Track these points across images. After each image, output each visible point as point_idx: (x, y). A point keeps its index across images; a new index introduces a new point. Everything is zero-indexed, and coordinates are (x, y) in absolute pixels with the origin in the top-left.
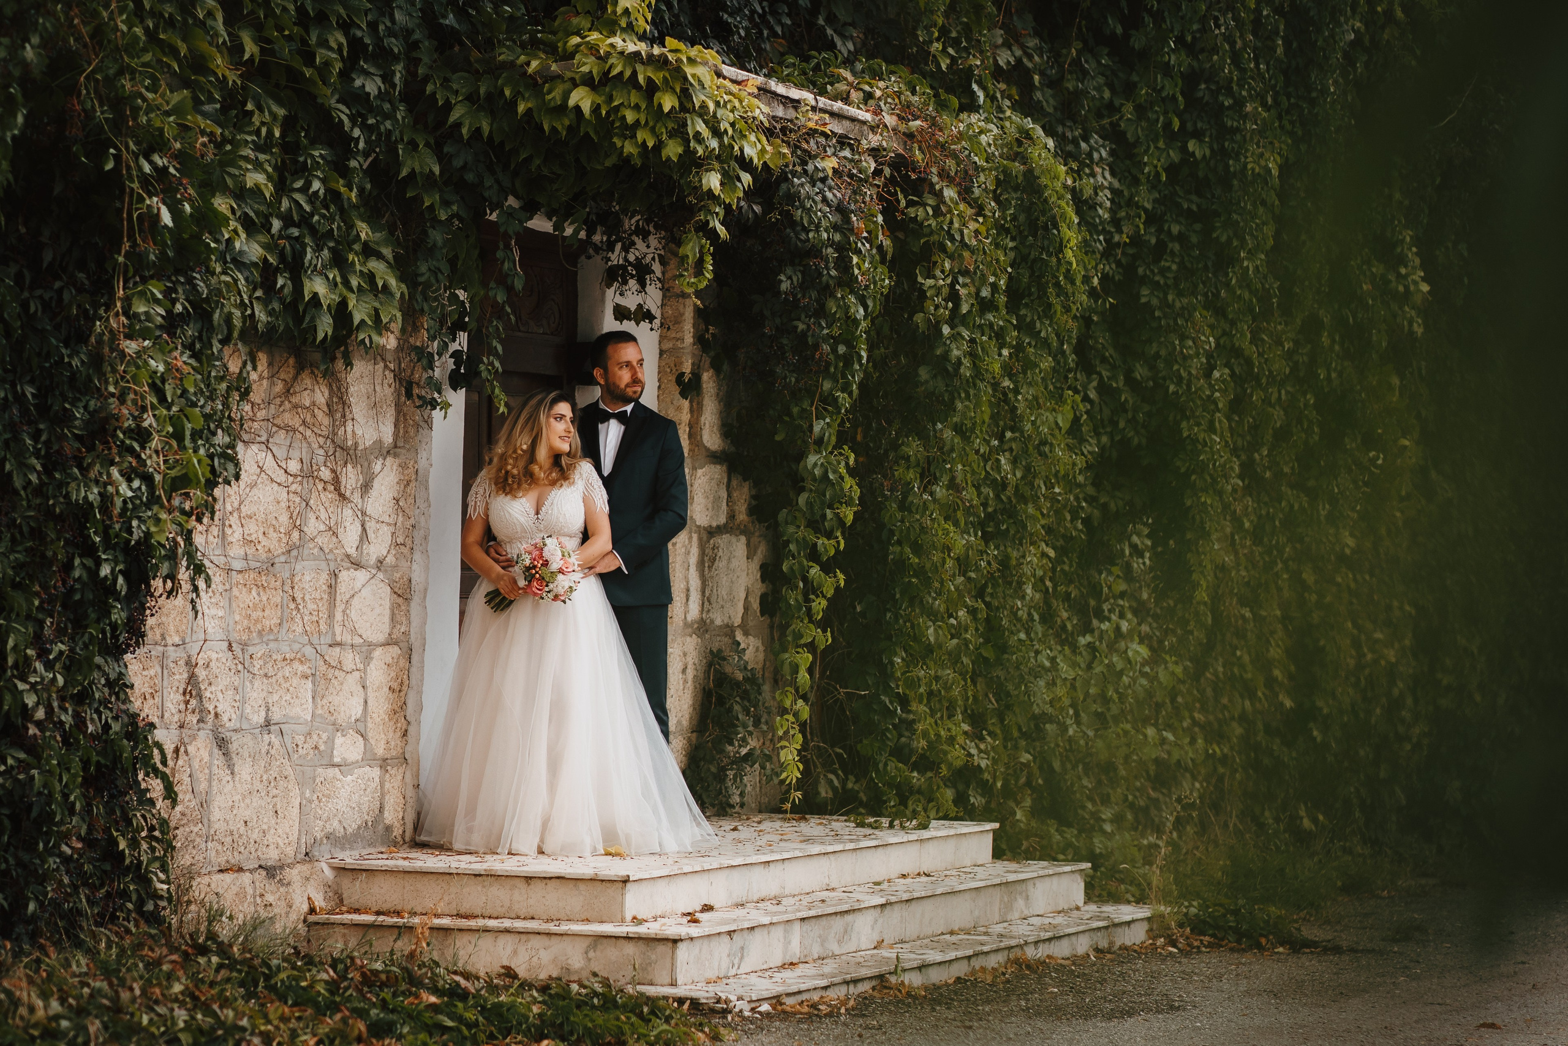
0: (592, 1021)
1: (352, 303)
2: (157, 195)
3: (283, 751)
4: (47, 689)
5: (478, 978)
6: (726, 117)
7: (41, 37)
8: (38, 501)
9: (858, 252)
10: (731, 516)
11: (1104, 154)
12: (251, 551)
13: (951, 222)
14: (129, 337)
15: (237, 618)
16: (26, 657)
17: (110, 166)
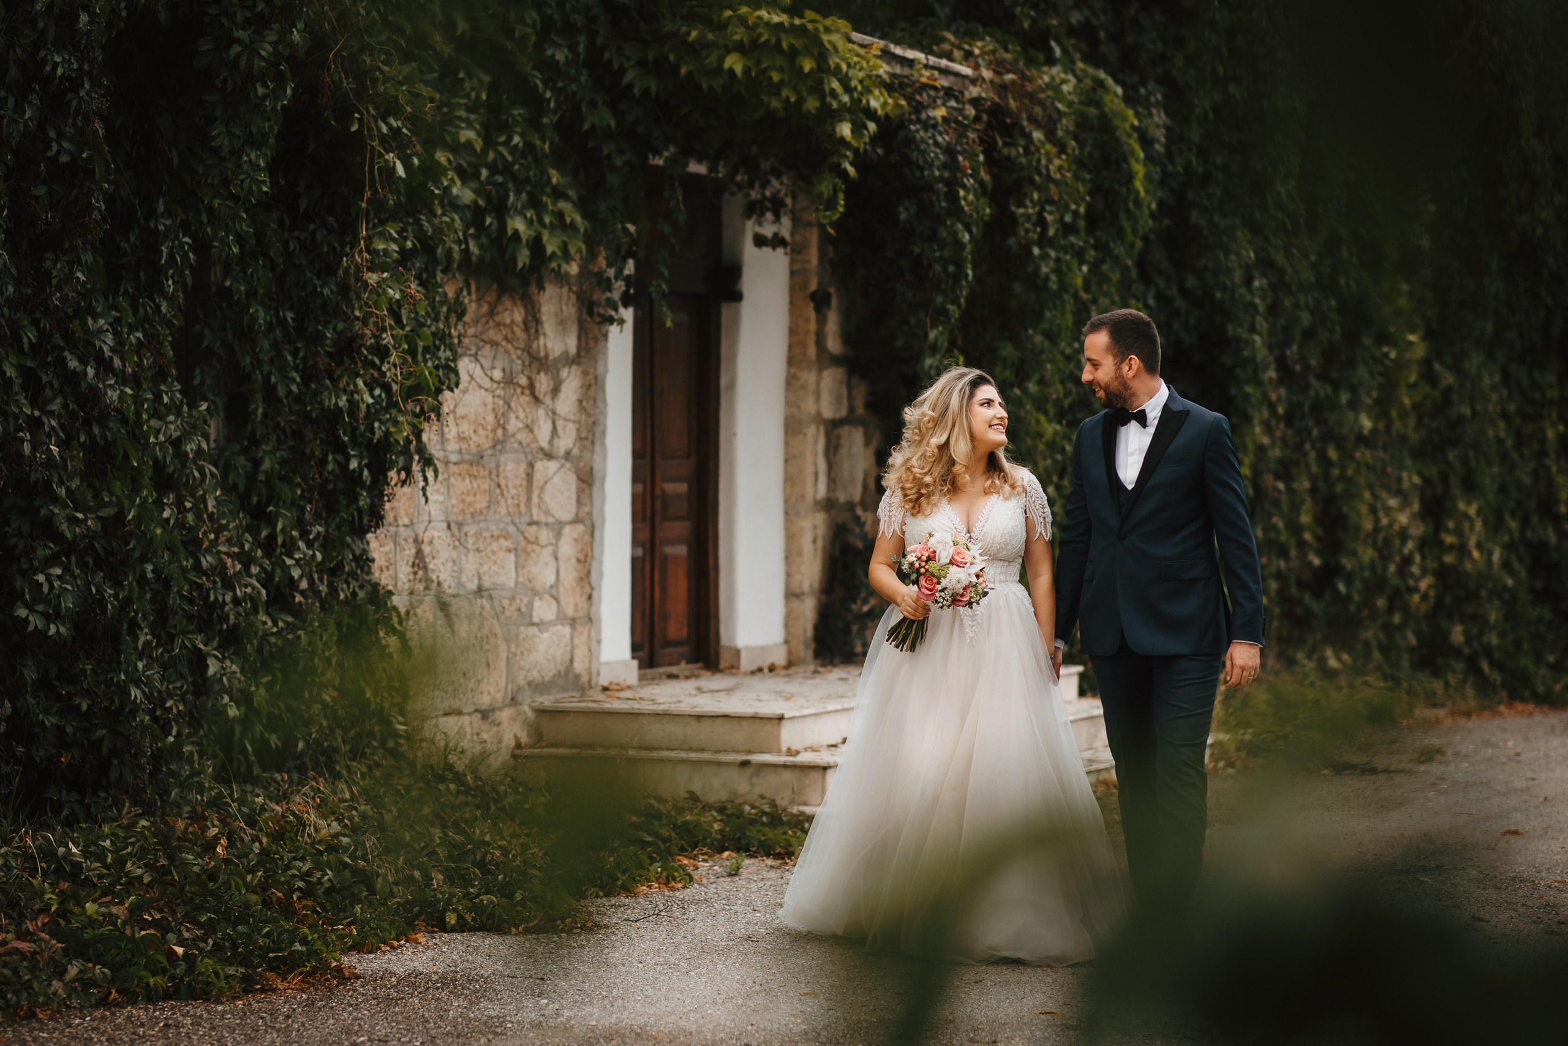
0: (764, 835)
1: (545, 237)
2: (393, 152)
3: (492, 613)
4: (308, 564)
5: (667, 801)
6: (856, 75)
7: (306, 24)
8: (298, 407)
9: (964, 186)
10: (851, 410)
11: (1159, 97)
12: (464, 446)
13: (1039, 160)
14: (371, 270)
15: (454, 502)
16: (292, 537)
17: (355, 128)
